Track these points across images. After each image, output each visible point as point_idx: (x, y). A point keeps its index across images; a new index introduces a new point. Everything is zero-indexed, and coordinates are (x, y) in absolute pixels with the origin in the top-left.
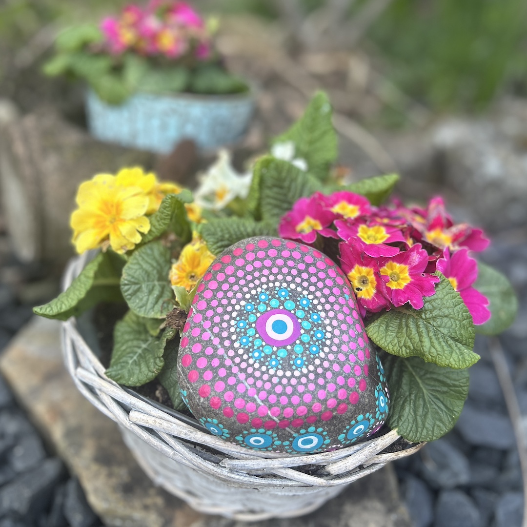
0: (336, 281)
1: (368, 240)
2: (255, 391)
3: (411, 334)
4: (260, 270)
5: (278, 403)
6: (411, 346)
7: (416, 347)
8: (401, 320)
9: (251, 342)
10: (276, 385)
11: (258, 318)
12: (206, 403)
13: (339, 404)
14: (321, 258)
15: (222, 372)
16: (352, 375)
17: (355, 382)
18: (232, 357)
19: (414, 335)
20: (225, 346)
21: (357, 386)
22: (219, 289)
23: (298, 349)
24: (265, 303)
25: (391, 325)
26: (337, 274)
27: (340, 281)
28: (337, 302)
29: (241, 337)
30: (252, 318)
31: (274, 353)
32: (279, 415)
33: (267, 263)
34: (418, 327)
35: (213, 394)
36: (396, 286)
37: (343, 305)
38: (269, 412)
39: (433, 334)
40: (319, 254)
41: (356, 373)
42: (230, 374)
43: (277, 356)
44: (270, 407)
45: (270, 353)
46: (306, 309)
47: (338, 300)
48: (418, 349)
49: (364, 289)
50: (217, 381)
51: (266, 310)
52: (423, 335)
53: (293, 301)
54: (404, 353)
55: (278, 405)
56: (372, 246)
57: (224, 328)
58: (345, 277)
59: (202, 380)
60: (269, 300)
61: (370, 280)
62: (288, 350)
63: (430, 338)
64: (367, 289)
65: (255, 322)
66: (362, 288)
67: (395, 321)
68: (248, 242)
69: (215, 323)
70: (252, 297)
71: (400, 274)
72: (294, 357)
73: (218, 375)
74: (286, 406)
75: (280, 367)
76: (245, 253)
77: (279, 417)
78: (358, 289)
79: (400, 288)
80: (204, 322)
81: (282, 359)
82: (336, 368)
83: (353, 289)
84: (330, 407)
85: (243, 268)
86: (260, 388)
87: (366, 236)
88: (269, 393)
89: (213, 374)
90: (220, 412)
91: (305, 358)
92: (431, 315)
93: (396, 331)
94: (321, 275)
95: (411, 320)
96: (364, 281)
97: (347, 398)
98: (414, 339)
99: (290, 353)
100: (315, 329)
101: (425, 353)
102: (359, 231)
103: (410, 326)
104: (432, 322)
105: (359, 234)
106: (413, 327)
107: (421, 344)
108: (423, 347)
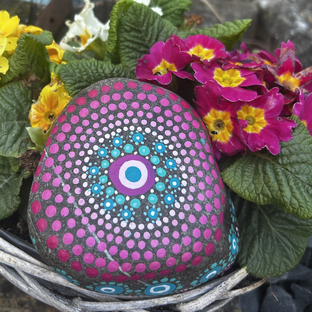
0: (192, 125)
1: (223, 83)
2: (105, 245)
3: (269, 181)
4: (115, 113)
5: (130, 259)
6: (270, 194)
7: (275, 196)
8: (257, 166)
9: (102, 190)
10: (128, 239)
11: (110, 164)
12: (54, 255)
13: (194, 257)
14: (177, 100)
15: (71, 223)
16: (208, 226)
17: (211, 233)
18: (82, 206)
19: (273, 183)
20: (76, 194)
21: (213, 237)
22: (72, 132)
23: (153, 199)
24: (118, 148)
25: (247, 170)
26: (193, 118)
27: (196, 124)
28: (193, 147)
29: (93, 184)
30: (105, 164)
31: (127, 203)
32: (131, 270)
33: (123, 106)
34: (276, 174)
35: (61, 246)
36: (252, 130)
37: (199, 150)
38: (120, 268)
39: (293, 183)
40: (175, 96)
41: (212, 223)
42: (79, 225)
43: (129, 207)
44: (121, 263)
45: (122, 203)
46: (162, 154)
47: (194, 145)
48: (278, 198)
49: (220, 133)
50: (66, 232)
51: (120, 155)
52: (283, 184)
53: (148, 146)
54: (262, 201)
55: (130, 260)
56: (228, 89)
57: (75, 174)
58: (200, 120)
59: (51, 230)
60: (124, 145)
61: (226, 124)
62: (141, 200)
63: (291, 188)
64: (222, 133)
65: (107, 169)
66: (217, 131)
67: (250, 165)
68: (104, 84)
69: (67, 169)
70: (106, 141)
71: (256, 118)
72: (147, 207)
73: (67, 226)
74: (138, 262)
75: (132, 219)
76: (100, 96)
77: (131, 273)
78: (214, 133)
79: (256, 132)
80: (55, 166)
81: (135, 210)
82: (192, 219)
83: (208, 133)
84: (184, 261)
85: (97, 111)
86: (110, 243)
87: (221, 79)
88: (121, 248)
89: (62, 225)
90: (68, 266)
91: (159, 209)
92: (288, 161)
93: (252, 177)
94: (177, 118)
95: (269, 166)
96: (219, 124)
97: (203, 251)
98: (273, 187)
99: (144, 203)
100: (170, 176)
101: (286, 204)
102: (214, 74)
103: (268, 173)
104: (289, 169)
105: (215, 77)
106: (271, 174)
107: (281, 194)
108: (284, 197)
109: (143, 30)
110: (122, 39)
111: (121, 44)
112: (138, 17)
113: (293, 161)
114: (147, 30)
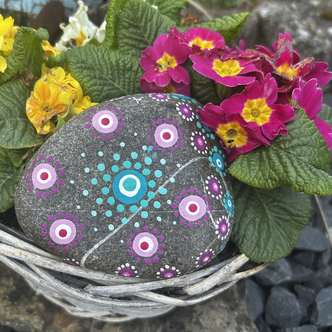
1: (222, 73)
3: (275, 166)
6: (276, 177)
7: (282, 178)
8: (261, 153)
19: (278, 167)
25: (252, 159)
34: (280, 158)
36: (262, 122)
39: (297, 163)
48: (284, 179)
52: (287, 165)
63: (296, 168)
71: (260, 109)
87: (220, 70)
92: (290, 145)
95: (272, 152)
98: (279, 170)
101: (292, 183)
102: (213, 65)
103: (272, 158)
104: (292, 152)
105: (214, 68)
106: (275, 158)
107: (287, 175)
108: (290, 178)
109: (141, 26)
110: (121, 36)
111: (120, 41)
112: (135, 12)
113: (295, 145)
114: (145, 26)
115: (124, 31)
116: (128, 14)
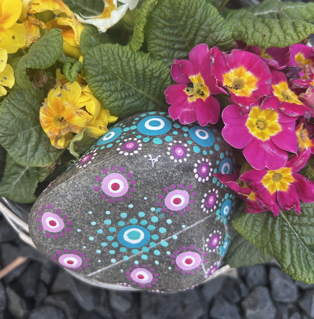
111: (151, 42)
112: (175, 11)
115: (157, 33)
116: (165, 14)
